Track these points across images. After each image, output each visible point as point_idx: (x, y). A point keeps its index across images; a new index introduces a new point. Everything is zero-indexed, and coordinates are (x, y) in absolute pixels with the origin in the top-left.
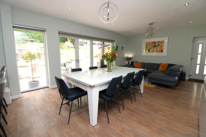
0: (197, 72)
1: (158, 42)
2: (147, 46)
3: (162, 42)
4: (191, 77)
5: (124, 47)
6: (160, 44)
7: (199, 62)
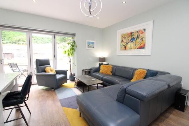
1: (137, 32)
2: (123, 40)
3: (143, 31)
5: (93, 43)
6: (141, 35)
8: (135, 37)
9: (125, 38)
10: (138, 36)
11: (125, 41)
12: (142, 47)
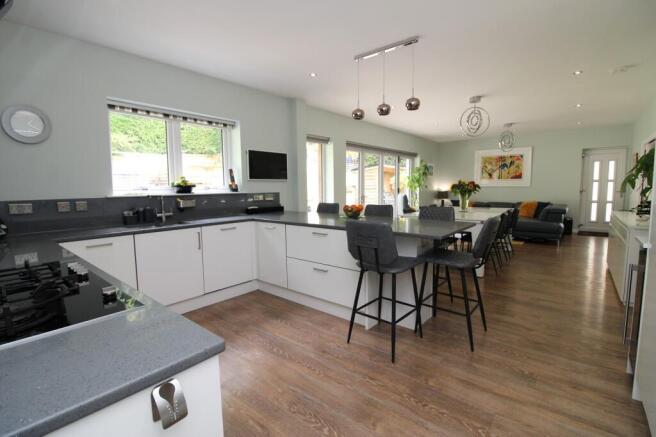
0: (593, 218)
1: (511, 157)
2: (486, 164)
3: (520, 157)
4: (582, 229)
5: (432, 167)
6: (517, 162)
7: (595, 197)
8: (508, 162)
9: (490, 163)
10: (512, 163)
11: (489, 167)
12: (519, 176)
